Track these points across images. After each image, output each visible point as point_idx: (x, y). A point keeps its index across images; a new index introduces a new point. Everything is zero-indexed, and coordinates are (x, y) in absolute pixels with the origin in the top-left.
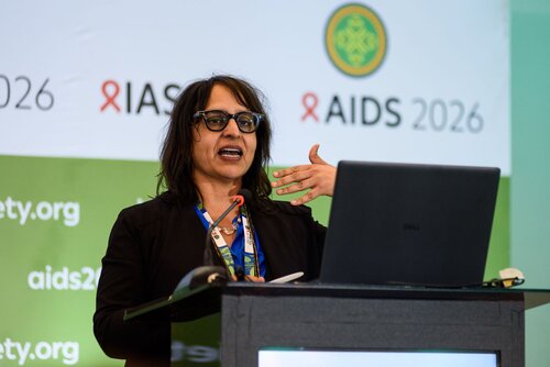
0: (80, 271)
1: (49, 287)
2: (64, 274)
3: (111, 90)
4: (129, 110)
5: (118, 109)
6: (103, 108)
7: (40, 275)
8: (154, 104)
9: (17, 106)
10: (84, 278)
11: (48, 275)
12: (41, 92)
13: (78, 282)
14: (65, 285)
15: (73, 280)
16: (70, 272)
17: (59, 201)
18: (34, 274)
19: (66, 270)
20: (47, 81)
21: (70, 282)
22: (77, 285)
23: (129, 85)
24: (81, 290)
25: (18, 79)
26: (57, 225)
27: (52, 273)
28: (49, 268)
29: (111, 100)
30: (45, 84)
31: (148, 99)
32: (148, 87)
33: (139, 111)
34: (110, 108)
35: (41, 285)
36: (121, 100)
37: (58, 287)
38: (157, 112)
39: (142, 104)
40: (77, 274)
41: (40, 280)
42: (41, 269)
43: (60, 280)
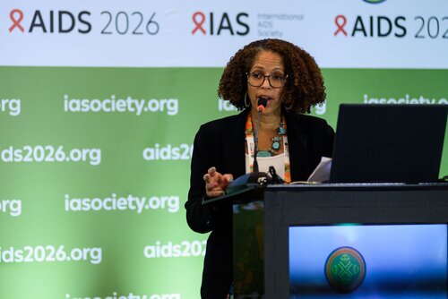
0: (179, 147)
1: (157, 158)
2: (168, 149)
3: (199, 19)
4: (212, 33)
5: (204, 32)
6: (194, 32)
7: (152, 150)
8: (230, 27)
9: (134, 33)
10: (182, 151)
11: (157, 150)
12: (150, 22)
13: (178, 155)
14: (168, 157)
15: (174, 153)
16: (172, 147)
17: (163, 98)
18: (147, 150)
19: (169, 146)
20: (154, 14)
21: (172, 155)
22: (177, 156)
23: (212, 15)
24: (180, 160)
25: (134, 13)
26: (162, 115)
27: (160, 148)
28: (157, 145)
29: (199, 26)
30: (152, 17)
31: (225, 24)
32: (225, 16)
33: (219, 33)
34: (199, 32)
35: (152, 157)
36: (206, 26)
37: (164, 158)
38: (232, 33)
39: (221, 27)
40: (177, 149)
41: (151, 154)
42: (152, 146)
43: (165, 154)
